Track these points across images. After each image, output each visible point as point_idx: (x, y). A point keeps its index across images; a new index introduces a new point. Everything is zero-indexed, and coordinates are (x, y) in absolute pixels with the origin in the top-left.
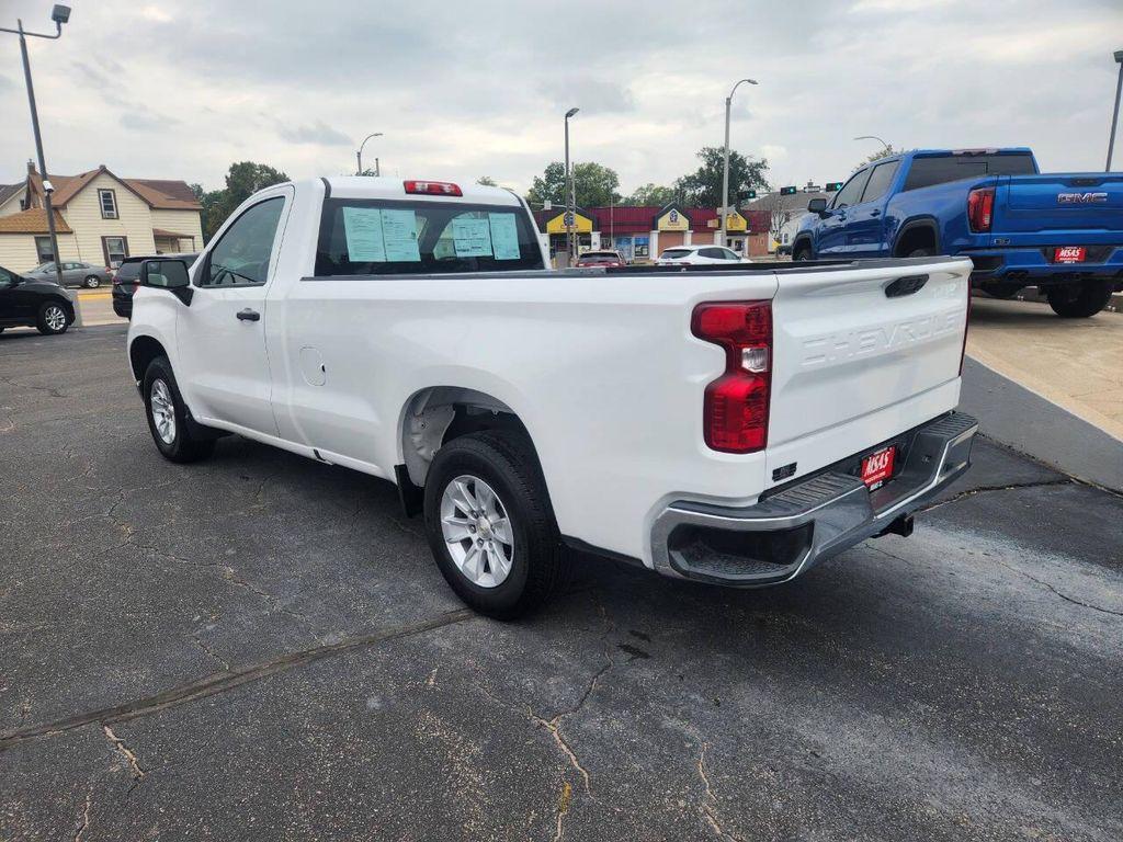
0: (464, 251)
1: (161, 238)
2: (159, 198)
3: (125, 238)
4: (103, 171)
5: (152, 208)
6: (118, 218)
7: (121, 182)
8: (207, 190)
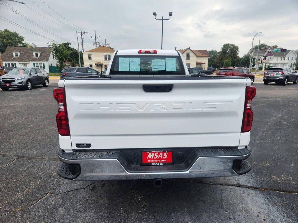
0: (155, 69)
1: (198, 64)
2: (200, 54)
3: (190, 64)
4: (189, 48)
5: (197, 57)
6: (189, 59)
7: (192, 51)
8: (218, 51)
